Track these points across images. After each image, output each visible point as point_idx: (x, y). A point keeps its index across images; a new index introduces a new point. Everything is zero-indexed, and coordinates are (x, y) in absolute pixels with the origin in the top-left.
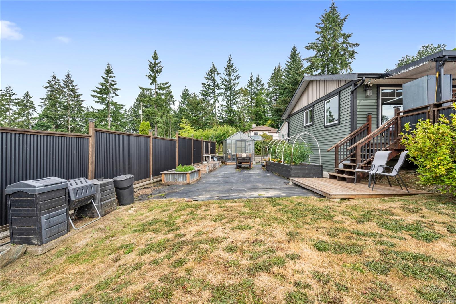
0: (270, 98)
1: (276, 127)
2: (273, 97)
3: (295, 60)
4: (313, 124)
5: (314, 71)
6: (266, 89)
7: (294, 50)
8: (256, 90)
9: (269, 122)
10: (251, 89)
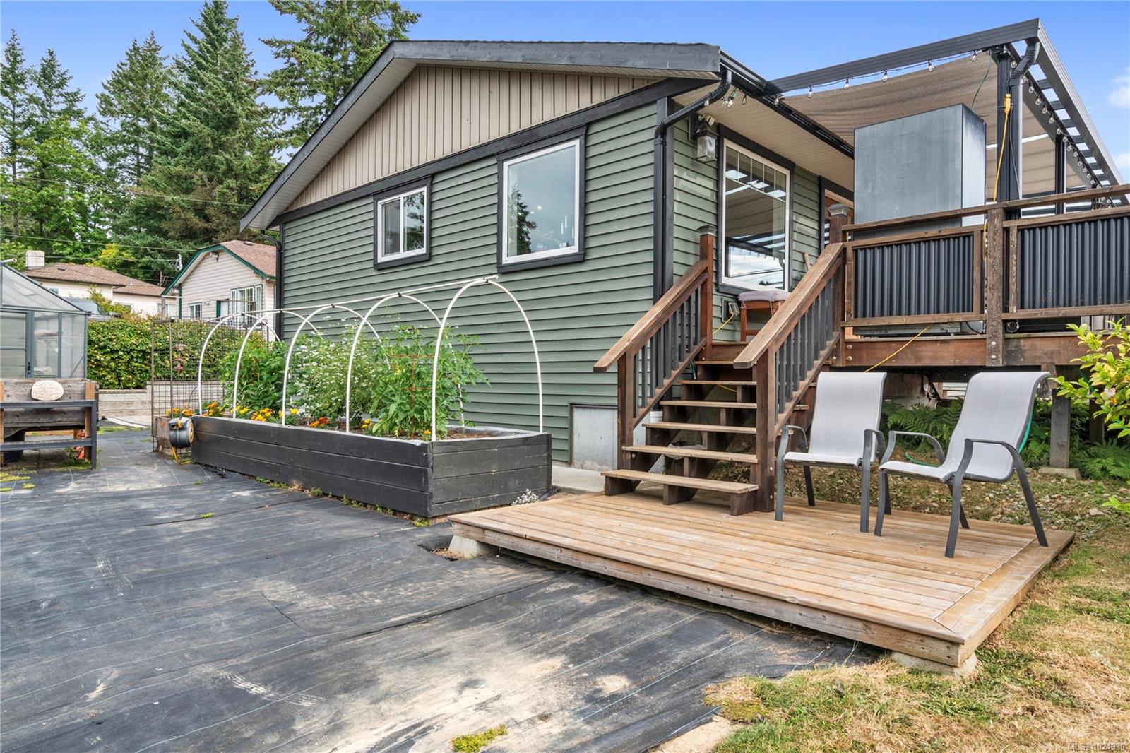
0: (111, 159)
1: (140, 274)
2: (124, 156)
3: (222, 40)
4: (428, 257)
6: (91, 119)
8: (38, 113)
9: (110, 253)
10: (12, 99)
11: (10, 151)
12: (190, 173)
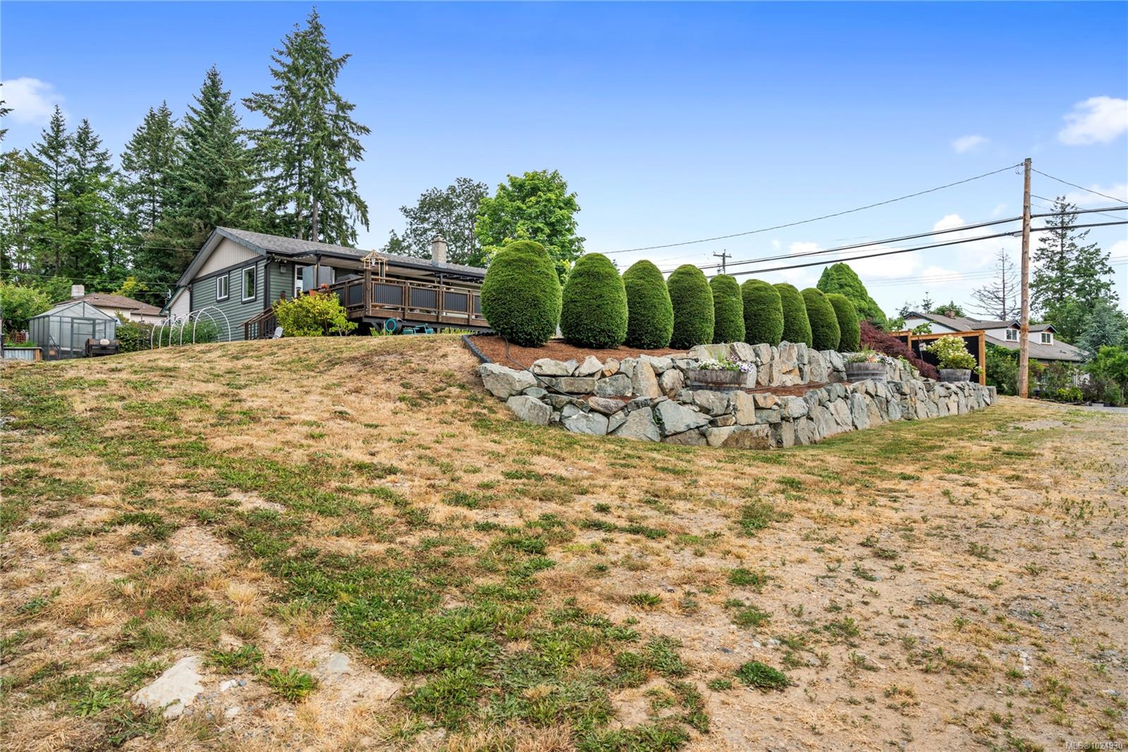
0: (132, 207)
1: (152, 300)
2: (142, 202)
3: (218, 111)
4: (228, 298)
5: (266, 169)
6: (117, 173)
7: (213, 81)
8: (75, 171)
9: (129, 284)
10: (55, 161)
11: (53, 203)
12: (190, 222)
